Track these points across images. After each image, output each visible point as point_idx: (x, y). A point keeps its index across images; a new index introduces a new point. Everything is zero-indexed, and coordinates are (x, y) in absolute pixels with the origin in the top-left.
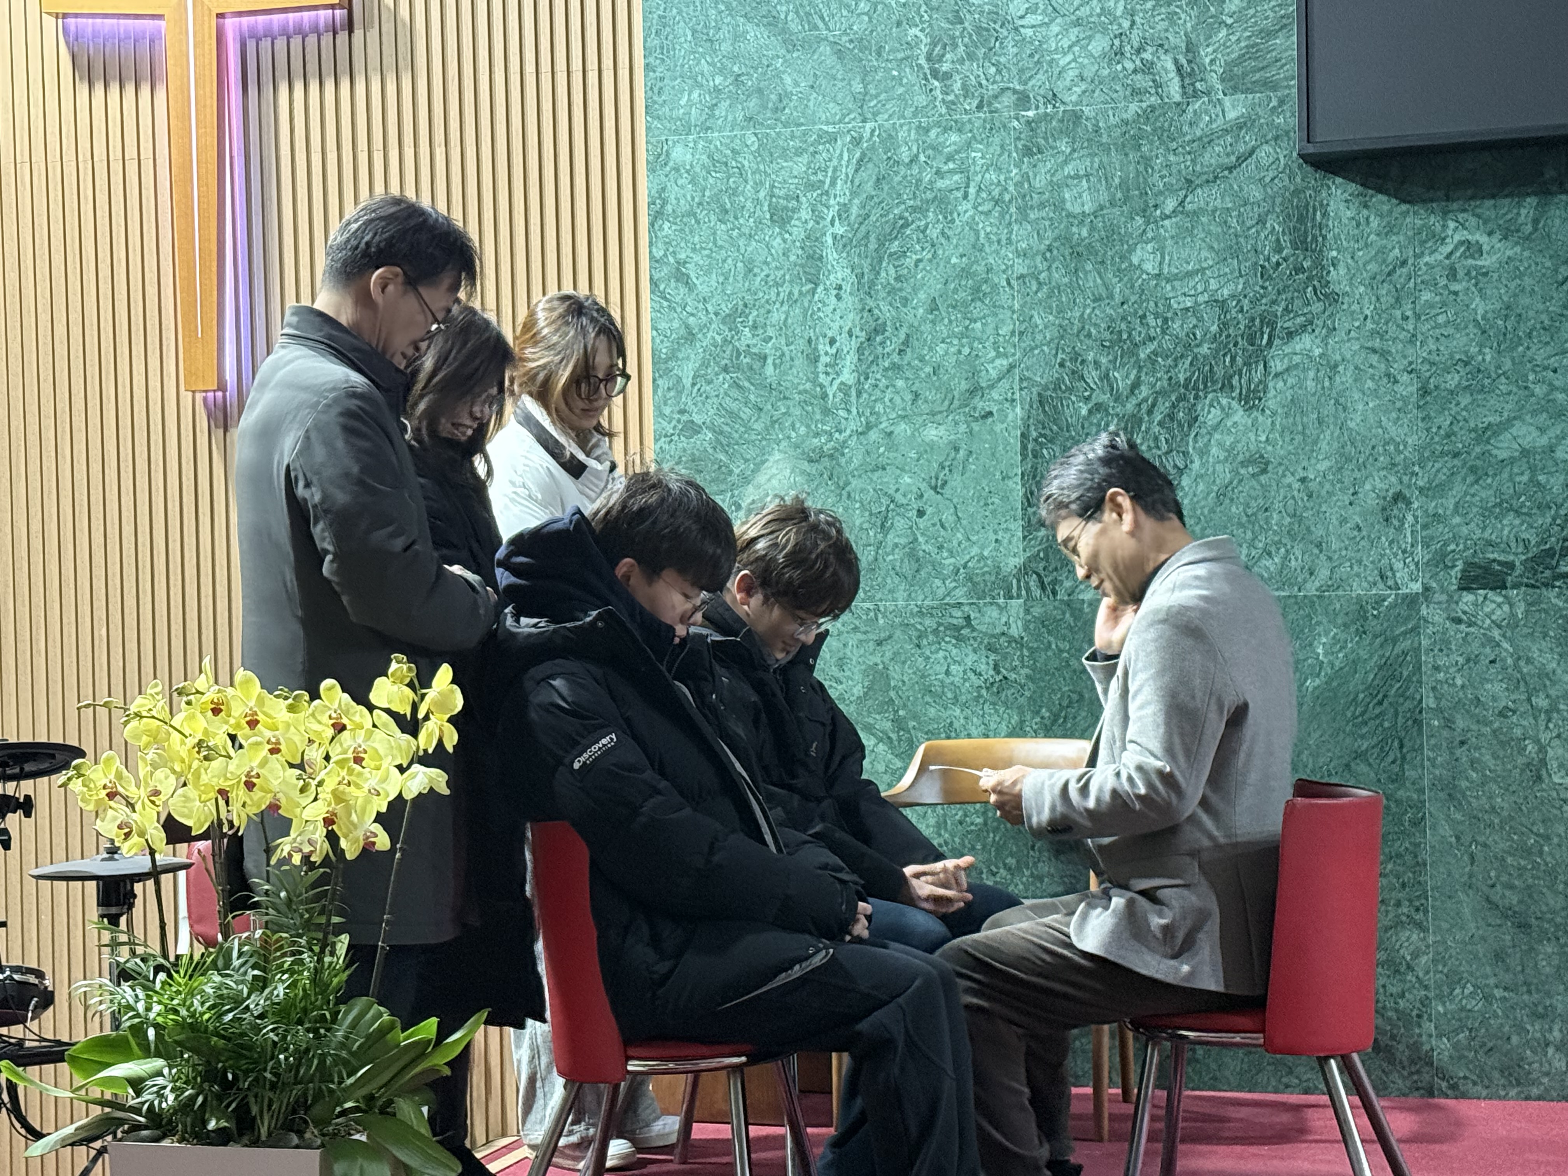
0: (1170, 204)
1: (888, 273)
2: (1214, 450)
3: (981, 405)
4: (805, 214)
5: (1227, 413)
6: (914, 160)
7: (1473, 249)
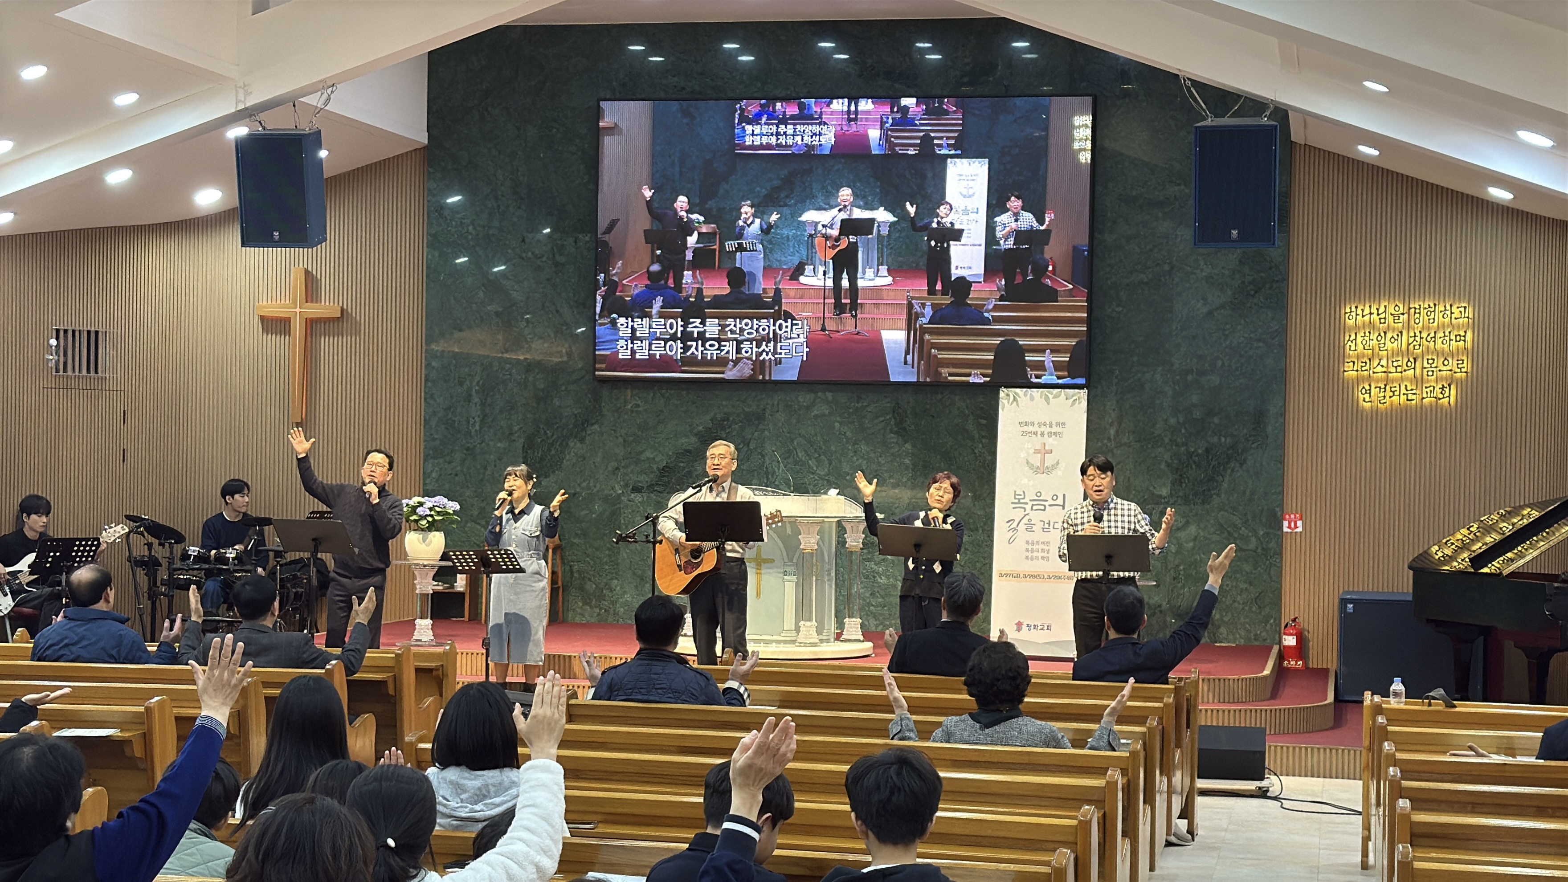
0: (563, 388)
1: (489, 400)
2: (573, 454)
3: (513, 438)
4: (468, 382)
5: (575, 444)
6: (497, 371)
7: (638, 406)
